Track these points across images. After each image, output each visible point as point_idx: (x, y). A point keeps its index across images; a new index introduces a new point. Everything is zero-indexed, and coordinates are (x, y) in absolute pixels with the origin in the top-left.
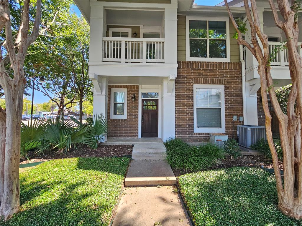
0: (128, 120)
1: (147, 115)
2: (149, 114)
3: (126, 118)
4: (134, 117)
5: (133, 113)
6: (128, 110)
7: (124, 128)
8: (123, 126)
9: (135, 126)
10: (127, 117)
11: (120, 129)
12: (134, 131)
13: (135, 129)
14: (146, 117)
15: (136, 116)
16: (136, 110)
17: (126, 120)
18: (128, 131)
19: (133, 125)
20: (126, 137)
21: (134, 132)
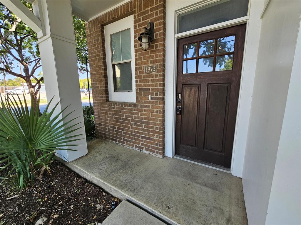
0: (138, 106)
1: (193, 91)
2: (199, 88)
3: (134, 100)
4: (152, 98)
5: (150, 85)
6: (138, 80)
7: (131, 124)
8: (129, 120)
9: (155, 124)
10: (137, 98)
11: (125, 127)
12: (153, 136)
13: (156, 132)
14: (190, 97)
15: (157, 94)
16: (156, 76)
17: (134, 105)
18: (140, 133)
19: (151, 119)
20: (136, 147)
21: (153, 140)
